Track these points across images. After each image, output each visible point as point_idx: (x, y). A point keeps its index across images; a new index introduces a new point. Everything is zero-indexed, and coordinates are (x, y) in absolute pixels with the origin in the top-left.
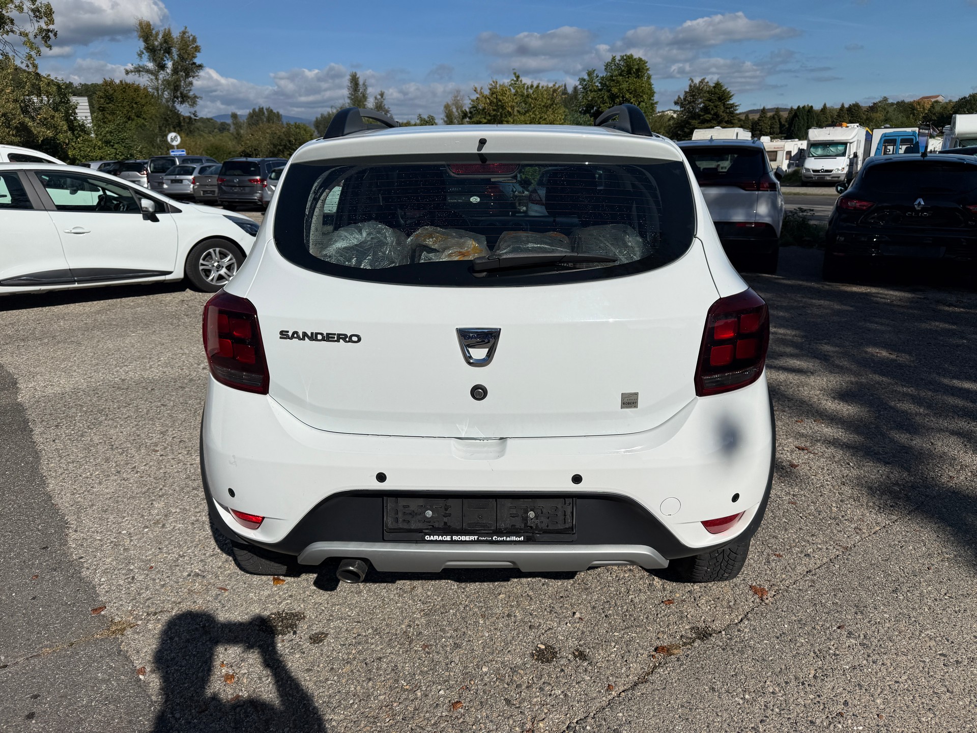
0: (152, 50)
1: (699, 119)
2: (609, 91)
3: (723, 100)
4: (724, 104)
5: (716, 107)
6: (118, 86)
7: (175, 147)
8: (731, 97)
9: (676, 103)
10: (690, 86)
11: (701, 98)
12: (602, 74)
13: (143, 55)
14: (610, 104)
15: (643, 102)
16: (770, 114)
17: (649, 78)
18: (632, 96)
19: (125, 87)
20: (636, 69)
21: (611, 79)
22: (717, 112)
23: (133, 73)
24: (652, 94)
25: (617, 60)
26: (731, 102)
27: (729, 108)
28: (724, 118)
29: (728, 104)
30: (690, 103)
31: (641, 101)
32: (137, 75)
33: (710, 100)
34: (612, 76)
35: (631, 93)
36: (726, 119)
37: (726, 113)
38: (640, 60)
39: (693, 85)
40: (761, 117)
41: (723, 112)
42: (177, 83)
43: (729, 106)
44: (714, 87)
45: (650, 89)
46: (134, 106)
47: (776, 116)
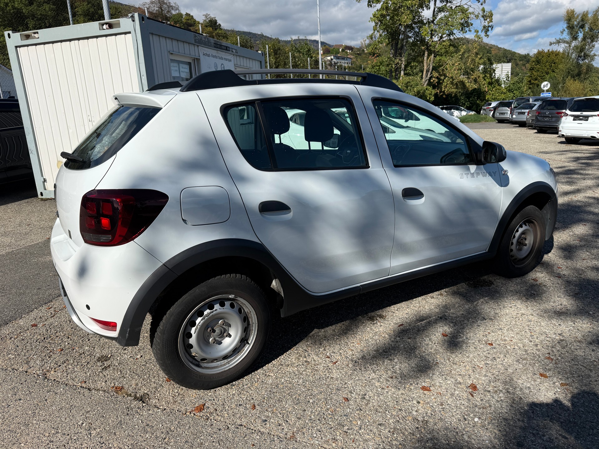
0: (571, 28)
6: (546, 53)
7: (545, 91)
13: (564, 32)
19: (550, 54)
23: (555, 44)
32: (557, 45)
42: (584, 47)
46: (553, 65)
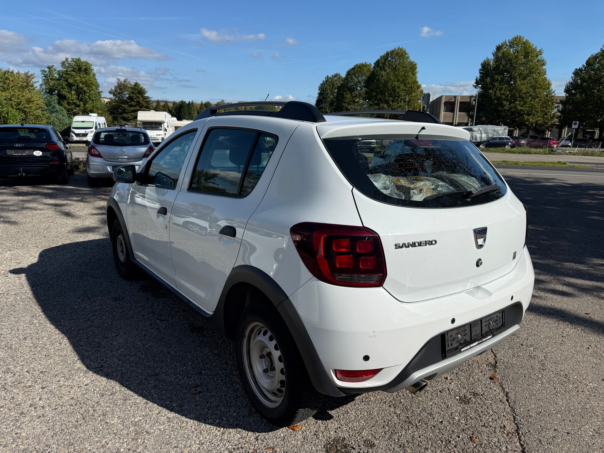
1: (128, 104)
2: (66, 81)
3: (142, 93)
4: (142, 96)
5: (138, 97)
8: (146, 92)
9: (110, 93)
10: (118, 83)
11: (126, 91)
12: (60, 68)
14: (68, 89)
15: (92, 90)
16: (162, 104)
17: (94, 75)
18: (84, 86)
20: (84, 69)
21: (66, 73)
22: (139, 101)
24: (97, 86)
25: (69, 61)
26: (146, 95)
27: (146, 99)
28: (143, 105)
29: (145, 97)
30: (119, 93)
31: (91, 90)
33: (133, 93)
34: (67, 71)
35: (83, 84)
36: (145, 105)
37: (144, 101)
38: (87, 63)
39: (119, 82)
40: (157, 105)
41: (142, 101)
43: (146, 98)
44: (135, 85)
45: (96, 83)
47: (166, 105)
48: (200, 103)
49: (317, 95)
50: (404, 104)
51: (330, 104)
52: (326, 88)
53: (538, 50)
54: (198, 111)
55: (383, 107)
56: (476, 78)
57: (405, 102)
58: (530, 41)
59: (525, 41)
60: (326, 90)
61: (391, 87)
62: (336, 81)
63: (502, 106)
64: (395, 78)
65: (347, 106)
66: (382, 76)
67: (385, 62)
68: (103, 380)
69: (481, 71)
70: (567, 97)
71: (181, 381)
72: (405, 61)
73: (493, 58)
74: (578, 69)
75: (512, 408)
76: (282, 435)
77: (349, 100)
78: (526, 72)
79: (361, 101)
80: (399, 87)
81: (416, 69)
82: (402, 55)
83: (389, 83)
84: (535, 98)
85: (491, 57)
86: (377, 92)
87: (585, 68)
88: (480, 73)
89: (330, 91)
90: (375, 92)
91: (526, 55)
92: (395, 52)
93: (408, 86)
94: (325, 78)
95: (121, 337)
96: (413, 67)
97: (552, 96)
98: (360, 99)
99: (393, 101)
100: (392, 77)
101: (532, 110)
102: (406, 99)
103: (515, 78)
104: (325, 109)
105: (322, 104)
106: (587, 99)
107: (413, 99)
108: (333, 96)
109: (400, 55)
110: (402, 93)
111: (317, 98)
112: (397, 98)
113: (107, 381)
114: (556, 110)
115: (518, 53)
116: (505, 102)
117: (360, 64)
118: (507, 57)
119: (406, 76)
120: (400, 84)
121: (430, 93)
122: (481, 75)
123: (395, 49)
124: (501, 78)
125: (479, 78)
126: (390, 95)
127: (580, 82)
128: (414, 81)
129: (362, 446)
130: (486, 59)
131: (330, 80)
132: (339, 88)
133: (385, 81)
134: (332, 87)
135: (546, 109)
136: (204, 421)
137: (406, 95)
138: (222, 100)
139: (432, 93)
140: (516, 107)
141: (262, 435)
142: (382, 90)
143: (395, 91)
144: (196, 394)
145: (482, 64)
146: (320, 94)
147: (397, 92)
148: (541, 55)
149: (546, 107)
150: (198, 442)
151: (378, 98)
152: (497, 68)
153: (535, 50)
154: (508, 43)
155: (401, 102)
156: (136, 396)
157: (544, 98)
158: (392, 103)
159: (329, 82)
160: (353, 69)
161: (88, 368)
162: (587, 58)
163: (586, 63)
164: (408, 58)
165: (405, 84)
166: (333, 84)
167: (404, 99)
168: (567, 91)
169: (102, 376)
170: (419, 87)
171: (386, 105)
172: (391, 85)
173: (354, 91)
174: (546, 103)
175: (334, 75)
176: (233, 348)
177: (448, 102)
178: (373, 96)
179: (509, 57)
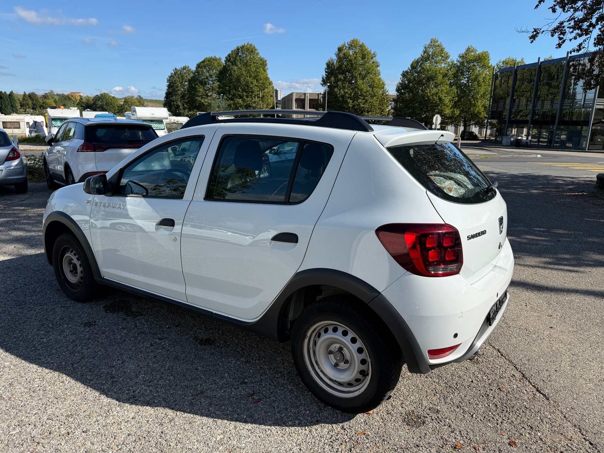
48: (23, 93)
49: (166, 88)
50: (258, 100)
51: (181, 97)
52: (175, 81)
53: (372, 53)
54: (20, 103)
55: (238, 102)
56: (322, 77)
57: (259, 97)
58: (365, 44)
59: (361, 44)
60: (175, 83)
61: (244, 83)
62: (185, 73)
63: (347, 103)
64: (247, 73)
65: (200, 99)
66: (234, 71)
67: (236, 57)
68: (149, 410)
69: (327, 70)
70: (398, 96)
71: (231, 393)
72: (255, 57)
73: (336, 58)
74: (405, 71)
75: (509, 360)
76: (362, 420)
77: (202, 93)
78: (364, 72)
79: (215, 95)
80: (252, 83)
81: (266, 65)
82: (252, 51)
83: (242, 79)
84: (373, 97)
85: (335, 58)
86: (230, 87)
87: (410, 70)
88: (326, 72)
89: (180, 83)
90: (228, 86)
91: (363, 57)
92: (245, 47)
93: (261, 81)
94: (173, 70)
95: (130, 363)
96: (263, 64)
97: (387, 95)
98: (213, 93)
99: (247, 97)
100: (244, 72)
101: (372, 107)
102: (259, 94)
103: (356, 78)
104: (176, 102)
105: (172, 97)
106: (414, 98)
107: (266, 95)
108: (184, 89)
109: (250, 50)
110: (256, 89)
111: (167, 91)
112: (250, 94)
113: (153, 410)
114: (390, 107)
115: (356, 55)
116: (349, 100)
117: (209, 57)
118: (348, 58)
119: (258, 72)
120: (252, 80)
121: (278, 89)
122: (327, 74)
123: (245, 45)
124: (344, 77)
125: (325, 76)
126: (244, 90)
127: (408, 83)
128: (265, 77)
129: (431, 414)
130: (330, 59)
131: (179, 72)
132: (190, 81)
133: (238, 77)
134: (182, 80)
135: (383, 107)
136: (285, 425)
137: (259, 91)
138: (51, 91)
139: (279, 89)
140: (359, 105)
141: (346, 425)
142: (235, 85)
143: (248, 86)
144: (257, 402)
145: (327, 64)
146: (169, 86)
147: (251, 88)
148: (375, 57)
149: (383, 104)
150: (294, 444)
151: (232, 93)
152: (340, 67)
153: (369, 53)
154: (347, 45)
155: (255, 97)
156: (199, 417)
157: (381, 96)
158: (246, 98)
159: (178, 75)
160: (203, 62)
161: (119, 401)
162: (411, 62)
163: (411, 67)
164: (258, 54)
165: (257, 80)
166: (182, 77)
167: (257, 94)
168: (398, 90)
169: (144, 406)
170: (270, 83)
171: (240, 100)
172: (244, 81)
173: (206, 85)
174: (382, 101)
175: (182, 67)
176: (257, 353)
177: (299, 98)
178: (227, 91)
179: (349, 58)
